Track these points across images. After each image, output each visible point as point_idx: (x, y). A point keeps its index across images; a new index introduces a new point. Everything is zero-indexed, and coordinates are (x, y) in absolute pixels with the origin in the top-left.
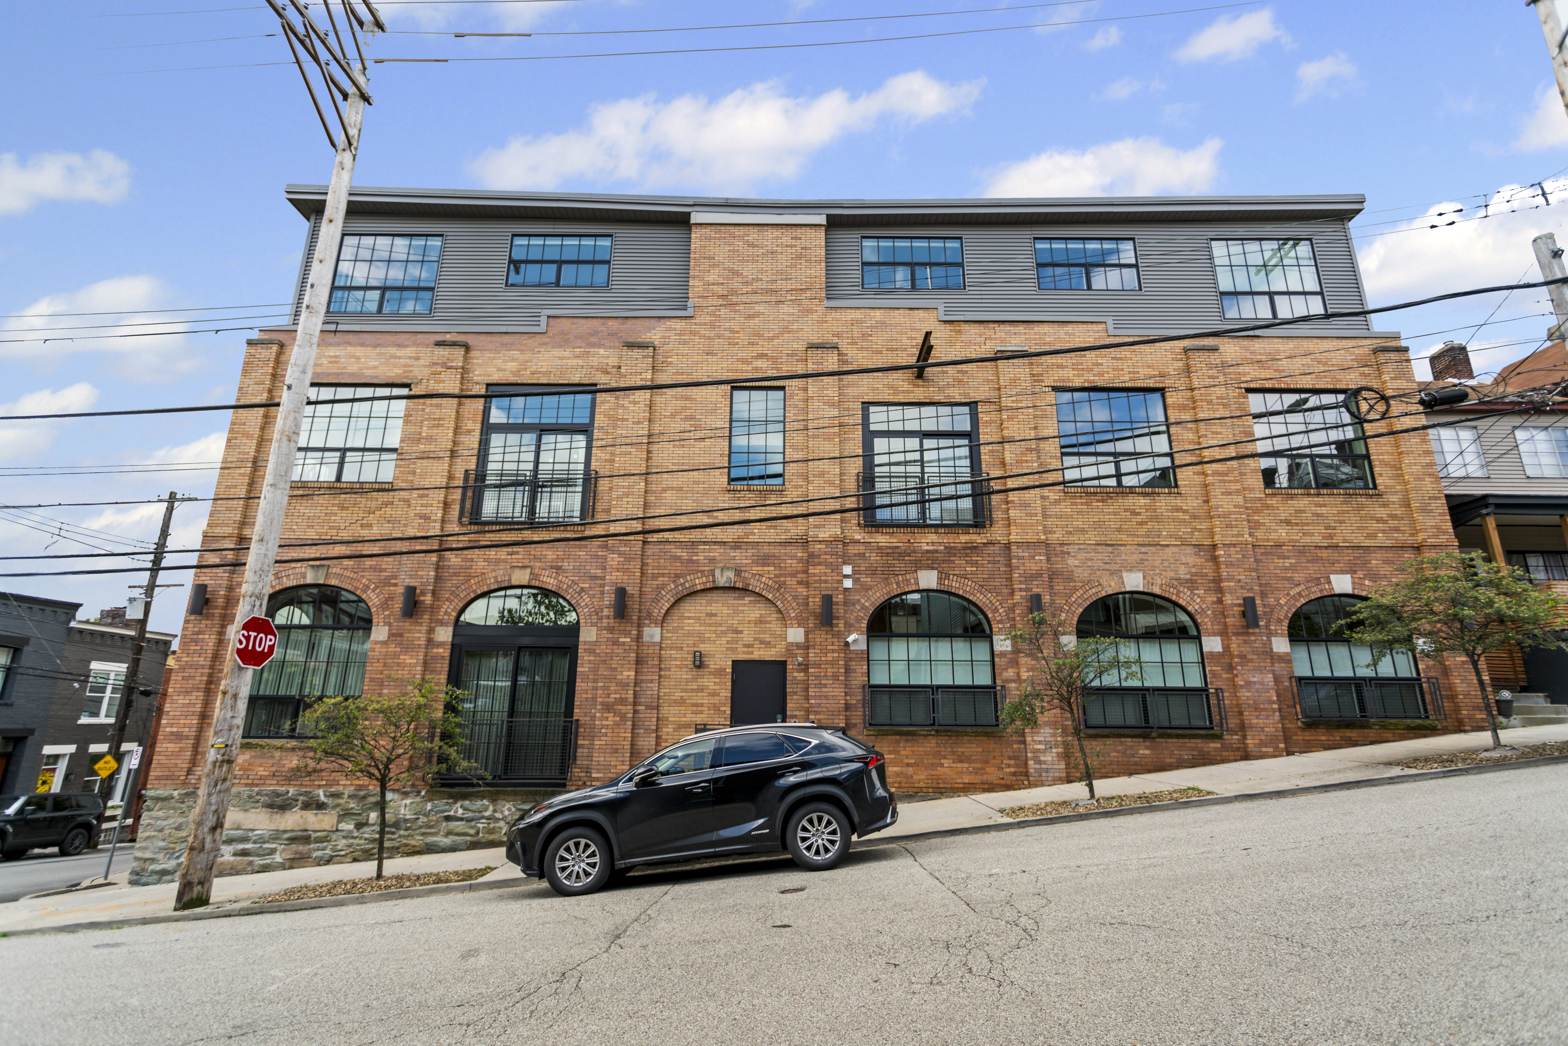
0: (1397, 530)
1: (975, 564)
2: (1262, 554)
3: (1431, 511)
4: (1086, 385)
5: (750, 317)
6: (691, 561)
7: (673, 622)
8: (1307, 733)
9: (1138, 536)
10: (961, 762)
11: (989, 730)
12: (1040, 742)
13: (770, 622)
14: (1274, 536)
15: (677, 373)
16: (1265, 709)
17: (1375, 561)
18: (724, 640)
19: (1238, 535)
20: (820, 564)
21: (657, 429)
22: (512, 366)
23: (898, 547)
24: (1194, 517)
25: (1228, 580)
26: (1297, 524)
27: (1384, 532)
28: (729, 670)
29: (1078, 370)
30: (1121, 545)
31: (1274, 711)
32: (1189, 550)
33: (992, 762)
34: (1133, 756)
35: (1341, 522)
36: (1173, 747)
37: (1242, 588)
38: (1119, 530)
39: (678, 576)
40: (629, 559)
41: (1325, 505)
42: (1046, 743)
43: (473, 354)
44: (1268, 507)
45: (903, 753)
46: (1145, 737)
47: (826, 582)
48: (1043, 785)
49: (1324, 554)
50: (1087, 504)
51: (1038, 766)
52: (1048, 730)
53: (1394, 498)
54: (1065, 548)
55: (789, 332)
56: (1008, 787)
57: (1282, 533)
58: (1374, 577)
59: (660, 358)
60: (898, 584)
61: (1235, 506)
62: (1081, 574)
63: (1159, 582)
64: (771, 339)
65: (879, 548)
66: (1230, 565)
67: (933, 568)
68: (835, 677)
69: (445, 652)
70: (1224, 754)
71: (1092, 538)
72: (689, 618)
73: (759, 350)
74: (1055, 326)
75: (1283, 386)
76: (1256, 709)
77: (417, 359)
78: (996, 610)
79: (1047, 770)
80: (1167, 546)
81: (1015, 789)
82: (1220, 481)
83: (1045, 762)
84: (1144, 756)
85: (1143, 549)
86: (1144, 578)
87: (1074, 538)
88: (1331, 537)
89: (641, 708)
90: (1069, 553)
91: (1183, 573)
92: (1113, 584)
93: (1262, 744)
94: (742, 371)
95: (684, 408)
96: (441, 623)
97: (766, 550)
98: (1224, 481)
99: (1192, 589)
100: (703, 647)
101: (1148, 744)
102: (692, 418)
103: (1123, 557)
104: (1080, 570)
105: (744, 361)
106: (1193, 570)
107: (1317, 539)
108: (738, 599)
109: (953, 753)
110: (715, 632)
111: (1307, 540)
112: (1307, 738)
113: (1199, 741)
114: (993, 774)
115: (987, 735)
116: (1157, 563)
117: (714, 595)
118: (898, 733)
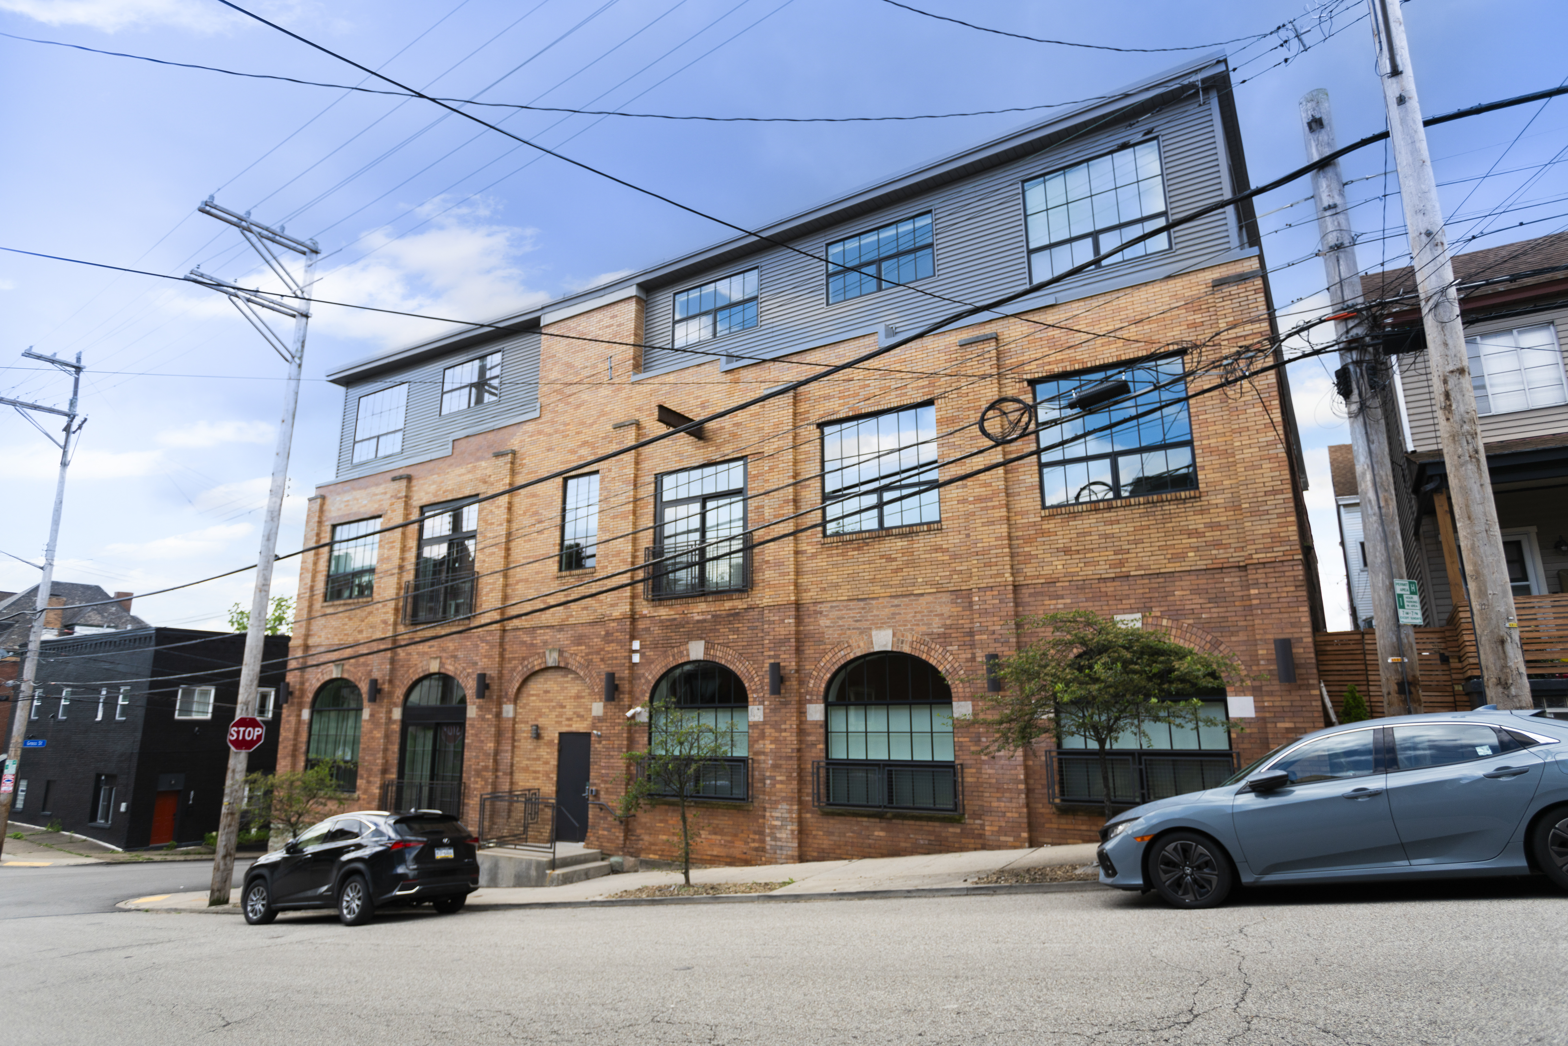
0: (1218, 544)
1: (736, 631)
2: (1030, 595)
3: (1267, 512)
4: (851, 414)
5: (578, 407)
6: (532, 645)
7: (523, 700)
8: (1063, 821)
9: (891, 586)
10: (715, 834)
11: (738, 803)
12: (777, 818)
13: (583, 697)
14: (1047, 570)
15: (529, 473)
16: (1010, 790)
17: (1180, 592)
18: (554, 714)
19: (998, 575)
20: (612, 642)
21: (515, 526)
22: (433, 488)
23: (675, 619)
24: (955, 557)
25: (981, 633)
26: (1078, 552)
27: (1197, 549)
28: (556, 741)
29: (843, 397)
30: (873, 599)
31: (1019, 792)
32: (946, 598)
33: (741, 835)
34: (868, 837)
35: (1136, 542)
36: (910, 831)
37: (996, 641)
38: (873, 581)
39: (524, 659)
40: (492, 647)
41: (1118, 522)
42: (783, 819)
43: (414, 482)
44: (1043, 533)
45: (671, 822)
46: (880, 816)
47: (616, 658)
48: (776, 863)
49: (1110, 588)
50: (842, 554)
51: (773, 843)
52: (784, 806)
53: (1219, 499)
54: (818, 608)
55: (604, 415)
56: (747, 863)
57: (1058, 566)
58: (1176, 615)
59: (518, 461)
60: (673, 656)
61: (997, 539)
62: (831, 635)
63: (910, 639)
64: (591, 425)
65: (661, 621)
66: (984, 613)
67: (701, 639)
68: (620, 749)
69: (396, 727)
70: (964, 840)
71: (845, 593)
72: (533, 695)
73: (583, 437)
74: (827, 349)
75: (1077, 367)
76: (998, 790)
77: (385, 493)
78: (752, 678)
79: (781, 848)
80: (922, 595)
81: (751, 865)
82: (982, 509)
83: (780, 840)
84: (880, 838)
85: (896, 601)
86: (894, 635)
87: (826, 596)
88: (1121, 563)
89: (500, 774)
90: (821, 613)
91: (936, 627)
92: (862, 644)
93: (1001, 831)
94: (571, 462)
95: (532, 505)
96: (396, 705)
97: (580, 630)
98: (986, 508)
99: (944, 645)
100: (541, 722)
101: (884, 825)
102: (536, 513)
103: (875, 612)
104: (830, 631)
105: (573, 452)
106: (948, 622)
107: (1103, 570)
108: (564, 676)
109: (709, 824)
110: (548, 707)
111: (1089, 571)
112: (1062, 827)
113: (937, 824)
114: (739, 848)
115: (738, 808)
116: (909, 617)
117: (549, 675)
118: (665, 803)
